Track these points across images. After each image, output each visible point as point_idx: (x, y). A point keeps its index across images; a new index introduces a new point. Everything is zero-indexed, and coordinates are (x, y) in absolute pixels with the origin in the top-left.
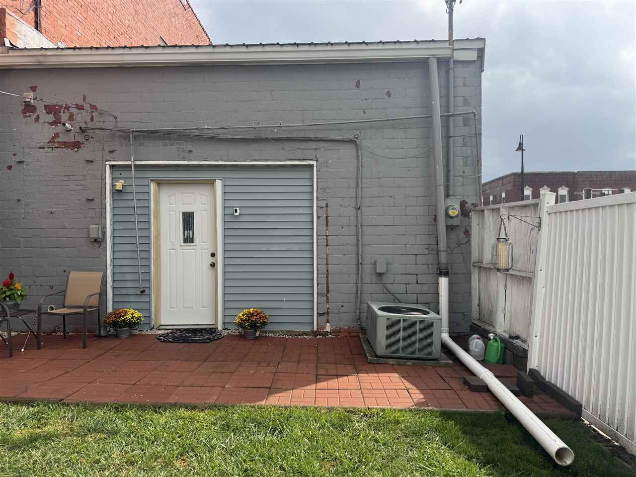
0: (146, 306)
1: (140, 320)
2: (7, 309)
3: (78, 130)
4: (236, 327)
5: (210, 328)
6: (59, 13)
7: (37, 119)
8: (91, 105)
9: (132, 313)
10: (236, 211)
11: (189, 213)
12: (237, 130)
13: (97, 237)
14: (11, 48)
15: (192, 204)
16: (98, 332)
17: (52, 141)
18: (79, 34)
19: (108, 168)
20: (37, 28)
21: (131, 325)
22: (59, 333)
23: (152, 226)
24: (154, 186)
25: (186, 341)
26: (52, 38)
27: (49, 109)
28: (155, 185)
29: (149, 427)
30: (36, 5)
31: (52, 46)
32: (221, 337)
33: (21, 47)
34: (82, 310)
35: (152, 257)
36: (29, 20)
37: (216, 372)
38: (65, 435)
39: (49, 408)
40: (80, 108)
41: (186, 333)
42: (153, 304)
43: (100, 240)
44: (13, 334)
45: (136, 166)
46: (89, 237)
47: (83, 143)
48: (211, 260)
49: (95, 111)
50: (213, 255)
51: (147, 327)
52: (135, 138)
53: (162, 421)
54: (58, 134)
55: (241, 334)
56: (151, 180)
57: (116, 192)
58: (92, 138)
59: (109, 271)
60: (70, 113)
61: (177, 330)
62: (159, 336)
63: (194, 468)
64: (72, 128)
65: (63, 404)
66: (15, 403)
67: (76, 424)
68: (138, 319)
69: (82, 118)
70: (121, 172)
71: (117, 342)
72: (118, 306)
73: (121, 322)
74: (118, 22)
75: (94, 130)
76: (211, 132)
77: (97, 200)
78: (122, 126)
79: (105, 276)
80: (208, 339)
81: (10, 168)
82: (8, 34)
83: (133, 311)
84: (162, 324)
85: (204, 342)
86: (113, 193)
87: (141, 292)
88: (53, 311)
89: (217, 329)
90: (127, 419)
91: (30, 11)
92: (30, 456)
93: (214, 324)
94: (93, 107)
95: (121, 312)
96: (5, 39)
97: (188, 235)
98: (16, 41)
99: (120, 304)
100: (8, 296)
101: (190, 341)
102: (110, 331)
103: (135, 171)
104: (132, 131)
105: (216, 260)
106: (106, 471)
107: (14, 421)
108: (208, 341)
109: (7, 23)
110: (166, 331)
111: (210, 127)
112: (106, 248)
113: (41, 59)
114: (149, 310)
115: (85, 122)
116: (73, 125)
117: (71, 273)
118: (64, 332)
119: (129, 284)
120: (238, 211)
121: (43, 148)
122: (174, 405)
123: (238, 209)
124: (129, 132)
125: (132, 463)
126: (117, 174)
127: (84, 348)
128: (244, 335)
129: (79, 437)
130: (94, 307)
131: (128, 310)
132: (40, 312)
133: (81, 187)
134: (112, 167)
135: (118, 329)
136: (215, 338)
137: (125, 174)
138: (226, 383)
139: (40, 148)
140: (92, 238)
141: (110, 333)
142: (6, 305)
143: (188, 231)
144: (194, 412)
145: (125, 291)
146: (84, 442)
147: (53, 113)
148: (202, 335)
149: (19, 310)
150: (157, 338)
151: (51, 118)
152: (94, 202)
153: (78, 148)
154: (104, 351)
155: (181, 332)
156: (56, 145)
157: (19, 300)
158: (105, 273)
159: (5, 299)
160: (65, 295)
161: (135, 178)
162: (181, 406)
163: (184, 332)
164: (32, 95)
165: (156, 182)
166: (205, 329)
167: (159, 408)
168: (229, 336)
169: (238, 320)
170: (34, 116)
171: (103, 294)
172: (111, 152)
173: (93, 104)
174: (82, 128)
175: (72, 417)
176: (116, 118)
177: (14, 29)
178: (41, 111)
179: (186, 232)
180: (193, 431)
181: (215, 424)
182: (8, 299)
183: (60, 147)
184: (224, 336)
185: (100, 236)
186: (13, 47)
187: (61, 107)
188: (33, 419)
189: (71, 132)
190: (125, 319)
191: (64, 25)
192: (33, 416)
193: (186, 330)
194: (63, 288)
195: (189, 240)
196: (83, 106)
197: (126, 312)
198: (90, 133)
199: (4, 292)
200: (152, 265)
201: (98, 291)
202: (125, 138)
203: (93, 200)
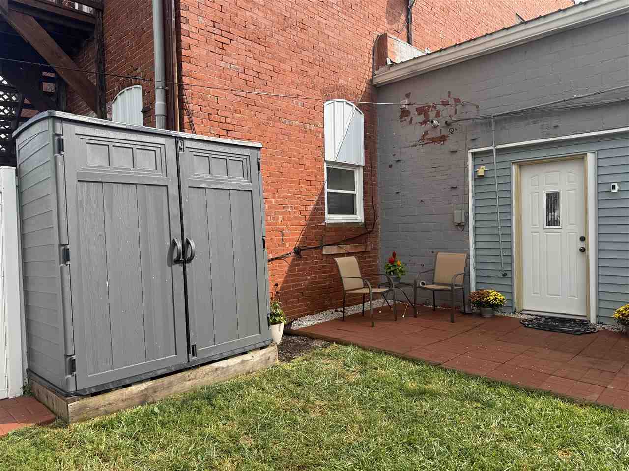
0: (507, 289)
1: (503, 303)
2: (392, 281)
3: (444, 125)
4: (614, 322)
5: (581, 320)
6: (426, 23)
7: (411, 122)
8: (455, 99)
9: (494, 295)
10: (614, 187)
11: (554, 193)
12: (616, 92)
13: (460, 221)
14: (391, 66)
15: (557, 184)
16: (463, 309)
17: (422, 139)
18: (441, 36)
19: (470, 156)
20: (409, 42)
21: (494, 306)
22: (429, 306)
23: (514, 209)
24: (515, 169)
25: (552, 329)
26: (421, 48)
27: (421, 111)
28: (516, 167)
29: (524, 408)
30: (408, 22)
31: (420, 54)
32: (594, 332)
33: (398, 62)
34: (449, 288)
35: (514, 240)
36: (403, 37)
37: (593, 369)
38: (446, 395)
39: (430, 369)
40: (445, 104)
41: (552, 321)
42: (515, 288)
43: (464, 224)
44: (397, 302)
45: (497, 150)
46: (453, 222)
47: (448, 136)
48: (581, 244)
49: (458, 104)
50: (583, 239)
51: (509, 310)
52: (496, 123)
53: (537, 406)
54: (427, 131)
55: (621, 332)
56: (513, 163)
57: (478, 178)
58: (456, 130)
59: (472, 253)
60: (437, 111)
61: (542, 317)
62: (523, 321)
63: (579, 464)
64: (439, 124)
65: (442, 368)
66: (404, 359)
67: (454, 389)
68: (501, 301)
69: (447, 112)
70: (482, 158)
71: (482, 321)
72: (480, 287)
73: (485, 302)
74: (475, 14)
75: (458, 122)
76: (581, 100)
77: (461, 188)
78: (483, 113)
79: (468, 258)
80: (579, 331)
81: (391, 166)
82: (389, 54)
83: (495, 293)
84: (525, 309)
85: (574, 333)
86: (475, 179)
87: (503, 275)
88: (424, 286)
89: (590, 321)
90: (500, 395)
91: (404, 29)
92: (422, 407)
93: (585, 316)
94: (457, 101)
95: (485, 293)
96: (387, 59)
97: (553, 217)
98: (394, 58)
99: (483, 285)
100: (393, 271)
101: (558, 331)
102: (473, 310)
103: (496, 155)
104: (494, 117)
105: (587, 245)
106: (487, 438)
107: (406, 373)
108: (580, 333)
109: (389, 44)
110: (530, 317)
111: (580, 96)
112: (469, 231)
113: (414, 68)
114: (512, 293)
115: (450, 116)
116: (439, 121)
117: (439, 254)
118: (434, 306)
119: (491, 267)
120: (617, 188)
121: (416, 146)
122: (548, 393)
123: (616, 184)
124: (491, 118)
125: (510, 438)
126: (479, 161)
127: (452, 321)
128: (626, 333)
129: (458, 400)
130: (460, 286)
131: (490, 291)
132: (416, 287)
133: (446, 176)
134: (474, 154)
135: (482, 309)
136: (588, 332)
137: (486, 160)
138: (609, 383)
139: (413, 146)
140: (456, 223)
141: (473, 311)
142: (392, 278)
143: (553, 213)
144: (572, 406)
145: (487, 273)
146: (463, 406)
147: (423, 113)
148: (570, 326)
149: (401, 283)
150: (521, 322)
151: (421, 118)
152: (457, 190)
153: (444, 141)
154: (470, 328)
155: (546, 319)
156: (425, 142)
157: (400, 275)
158: (468, 255)
159: (390, 273)
160: (434, 273)
161: (497, 162)
162: (556, 396)
163: (550, 320)
164: (407, 101)
165: (518, 164)
166: (574, 320)
167: (532, 392)
168: (605, 331)
169: (618, 315)
170: (408, 119)
171: (467, 274)
172: (473, 140)
173: (457, 98)
174: (448, 122)
175: (451, 381)
176: (477, 107)
177: (393, 48)
178: (414, 113)
179: (550, 214)
180: (574, 425)
181: (600, 425)
182: (392, 273)
183: (429, 143)
184: (598, 331)
185: (463, 220)
186: (393, 64)
187: (429, 106)
188: (420, 375)
189: (438, 128)
190: (488, 299)
191: (429, 33)
192: (419, 373)
193: (551, 318)
194: (431, 267)
195: (553, 222)
196: (448, 102)
197: (489, 293)
198: (454, 126)
199: (390, 268)
200: (514, 249)
201: (463, 271)
202: (486, 124)
203: (457, 187)
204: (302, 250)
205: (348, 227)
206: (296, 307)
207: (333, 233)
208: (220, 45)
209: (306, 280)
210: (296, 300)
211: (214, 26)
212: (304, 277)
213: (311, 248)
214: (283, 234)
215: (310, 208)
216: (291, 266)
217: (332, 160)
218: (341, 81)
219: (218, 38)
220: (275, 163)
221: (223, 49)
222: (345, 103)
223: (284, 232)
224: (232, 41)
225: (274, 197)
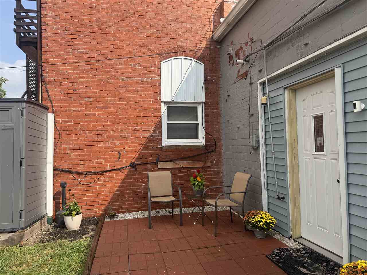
8: (251, 39)
11: (319, 116)
17: (238, 76)
19: (259, 86)
24: (287, 94)
43: (256, 147)
49: (252, 42)
56: (285, 88)
60: (243, 51)
69: (247, 51)
81: (226, 101)
84: (303, 236)
96: (221, 19)
104: (264, 47)
117: (237, 173)
121: (235, 83)
134: (261, 84)
152: (253, 117)
153: (247, 76)
164: (231, 48)
170: (232, 62)
176: (261, 41)
178: (234, 56)
179: (317, 139)
183: (241, 79)
185: (256, 144)
187: (240, 49)
195: (320, 148)
196: (248, 42)
204: (137, 165)
205: (187, 148)
206: (131, 204)
207: (171, 153)
208: (70, 40)
209: (141, 186)
210: (132, 200)
211: (66, 30)
212: (140, 184)
213: (147, 163)
214: (120, 154)
215: (147, 136)
216: (127, 175)
217: (169, 100)
218: (179, 44)
219: (68, 36)
220: (113, 107)
221: (72, 42)
222: (183, 59)
223: (121, 152)
224: (79, 36)
225: (112, 129)
